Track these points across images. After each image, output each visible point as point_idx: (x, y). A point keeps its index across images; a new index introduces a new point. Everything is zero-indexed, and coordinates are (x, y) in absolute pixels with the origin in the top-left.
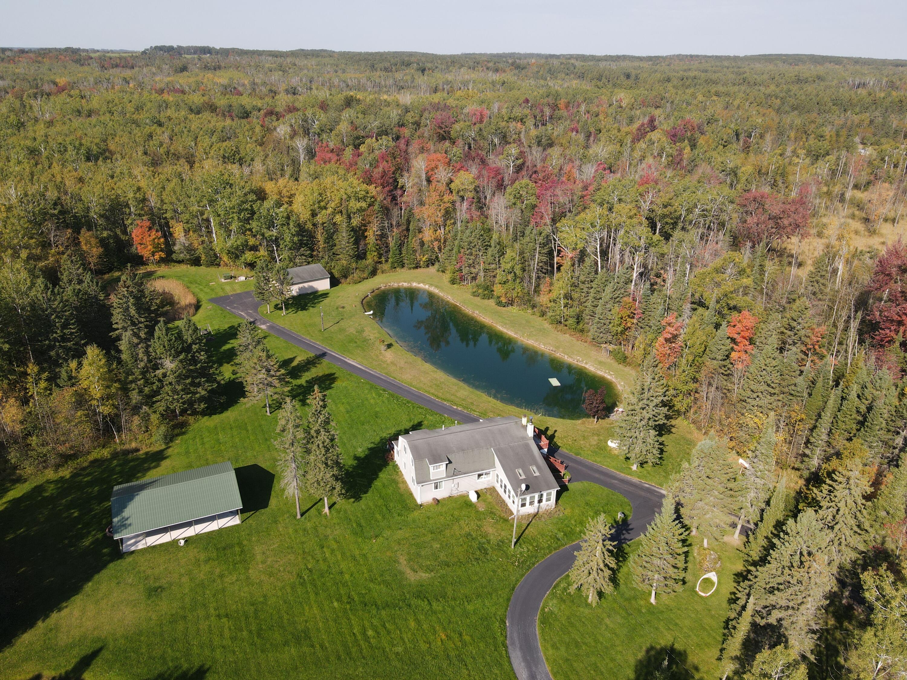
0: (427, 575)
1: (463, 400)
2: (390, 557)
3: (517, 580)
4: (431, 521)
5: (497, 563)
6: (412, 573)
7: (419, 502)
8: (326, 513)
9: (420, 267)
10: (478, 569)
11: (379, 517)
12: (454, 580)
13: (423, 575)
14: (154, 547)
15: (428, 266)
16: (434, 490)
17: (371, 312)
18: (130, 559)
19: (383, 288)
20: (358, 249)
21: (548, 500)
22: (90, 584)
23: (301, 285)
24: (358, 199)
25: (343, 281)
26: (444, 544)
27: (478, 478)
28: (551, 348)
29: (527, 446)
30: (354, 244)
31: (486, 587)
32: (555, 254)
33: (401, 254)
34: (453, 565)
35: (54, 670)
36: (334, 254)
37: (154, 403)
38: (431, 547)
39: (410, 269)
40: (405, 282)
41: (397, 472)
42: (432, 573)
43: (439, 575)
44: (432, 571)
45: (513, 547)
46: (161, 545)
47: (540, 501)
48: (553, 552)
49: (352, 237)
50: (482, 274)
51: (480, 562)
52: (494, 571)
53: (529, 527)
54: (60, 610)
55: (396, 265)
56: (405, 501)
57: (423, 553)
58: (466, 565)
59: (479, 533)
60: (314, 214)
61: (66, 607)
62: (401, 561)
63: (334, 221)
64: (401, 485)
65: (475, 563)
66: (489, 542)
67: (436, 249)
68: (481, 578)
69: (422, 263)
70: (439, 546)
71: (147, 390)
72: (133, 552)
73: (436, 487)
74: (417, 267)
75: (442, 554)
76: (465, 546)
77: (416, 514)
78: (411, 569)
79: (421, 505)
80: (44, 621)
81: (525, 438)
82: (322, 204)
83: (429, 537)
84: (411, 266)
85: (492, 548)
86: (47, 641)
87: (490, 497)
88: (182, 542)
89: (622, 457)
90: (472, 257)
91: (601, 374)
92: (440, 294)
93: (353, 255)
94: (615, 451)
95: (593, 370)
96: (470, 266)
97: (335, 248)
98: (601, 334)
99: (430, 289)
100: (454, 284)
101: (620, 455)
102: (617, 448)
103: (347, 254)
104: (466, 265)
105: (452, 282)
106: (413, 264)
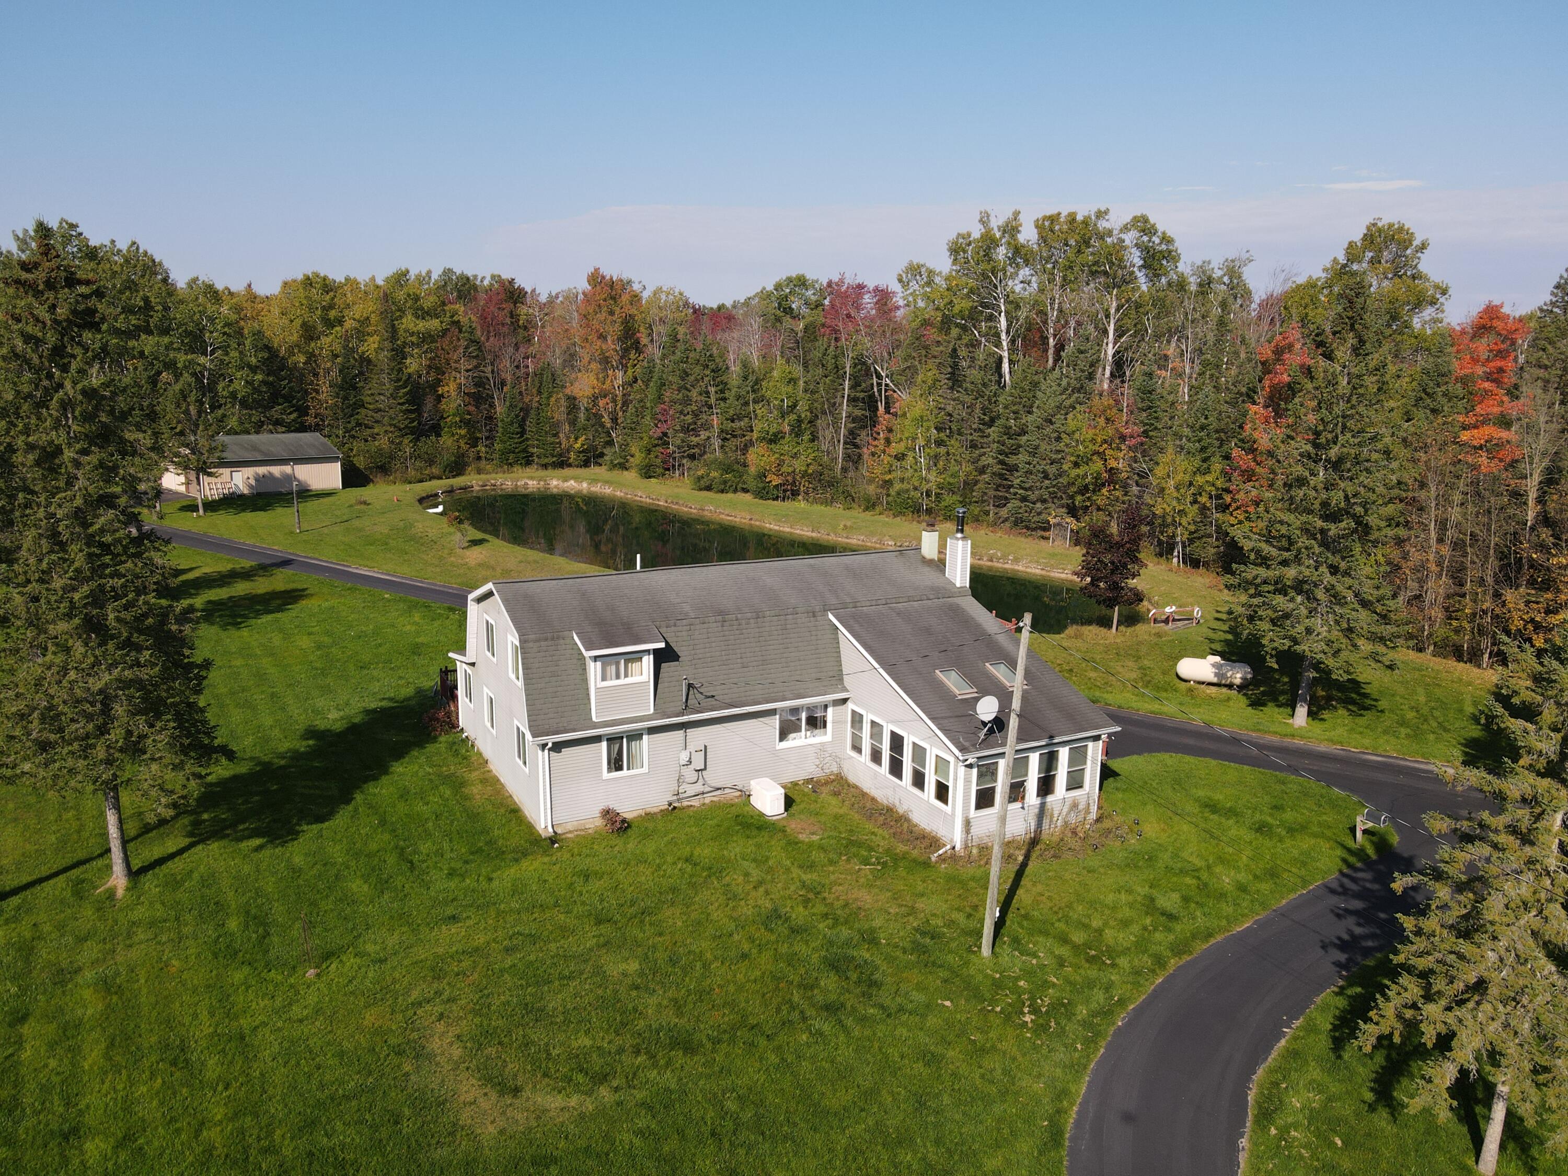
0: (574, 1101)
2: (378, 1032)
3: (1062, 1094)
4: (596, 885)
5: (932, 1021)
6: (489, 1101)
7: (543, 824)
8: (111, 894)
9: (570, 465)
10: (845, 1054)
11: (358, 887)
12: (724, 1114)
13: (554, 1102)
15: (586, 464)
16: (606, 775)
17: (440, 510)
19: (476, 488)
20: (420, 415)
21: (1075, 783)
23: (262, 470)
24: (423, 314)
25: (376, 478)
26: (661, 956)
27: (783, 736)
29: (956, 613)
30: (408, 402)
31: (903, 1140)
32: (881, 408)
33: (523, 433)
34: (716, 1041)
36: (359, 424)
38: (599, 971)
39: (545, 466)
42: (604, 1092)
43: (640, 1095)
44: (602, 1078)
45: (986, 951)
47: (1046, 786)
48: (1173, 963)
49: (404, 387)
50: (717, 443)
51: (849, 1022)
52: (932, 1060)
53: (1025, 882)
55: (511, 457)
56: (485, 831)
57: (554, 1002)
58: (782, 1038)
59: (820, 908)
60: (309, 333)
62: (435, 1045)
64: (475, 790)
65: (826, 1028)
66: (870, 939)
67: (606, 420)
68: (870, 1094)
69: (572, 455)
70: (633, 966)
73: (616, 764)
75: (653, 1001)
76: (765, 959)
77: (531, 867)
78: (488, 1080)
79: (553, 840)
81: (947, 591)
82: (333, 314)
83: (589, 937)
84: (546, 460)
85: (890, 959)
87: (834, 801)
89: (1239, 701)
90: (689, 409)
91: (1063, 576)
92: (618, 493)
93: (406, 427)
94: (1214, 689)
95: (1038, 572)
96: (686, 429)
97: (363, 411)
98: (1039, 505)
99: (593, 489)
100: (650, 477)
101: (1229, 699)
102: (1215, 680)
103: (391, 425)
104: (678, 427)
105: (647, 472)
106: (553, 456)
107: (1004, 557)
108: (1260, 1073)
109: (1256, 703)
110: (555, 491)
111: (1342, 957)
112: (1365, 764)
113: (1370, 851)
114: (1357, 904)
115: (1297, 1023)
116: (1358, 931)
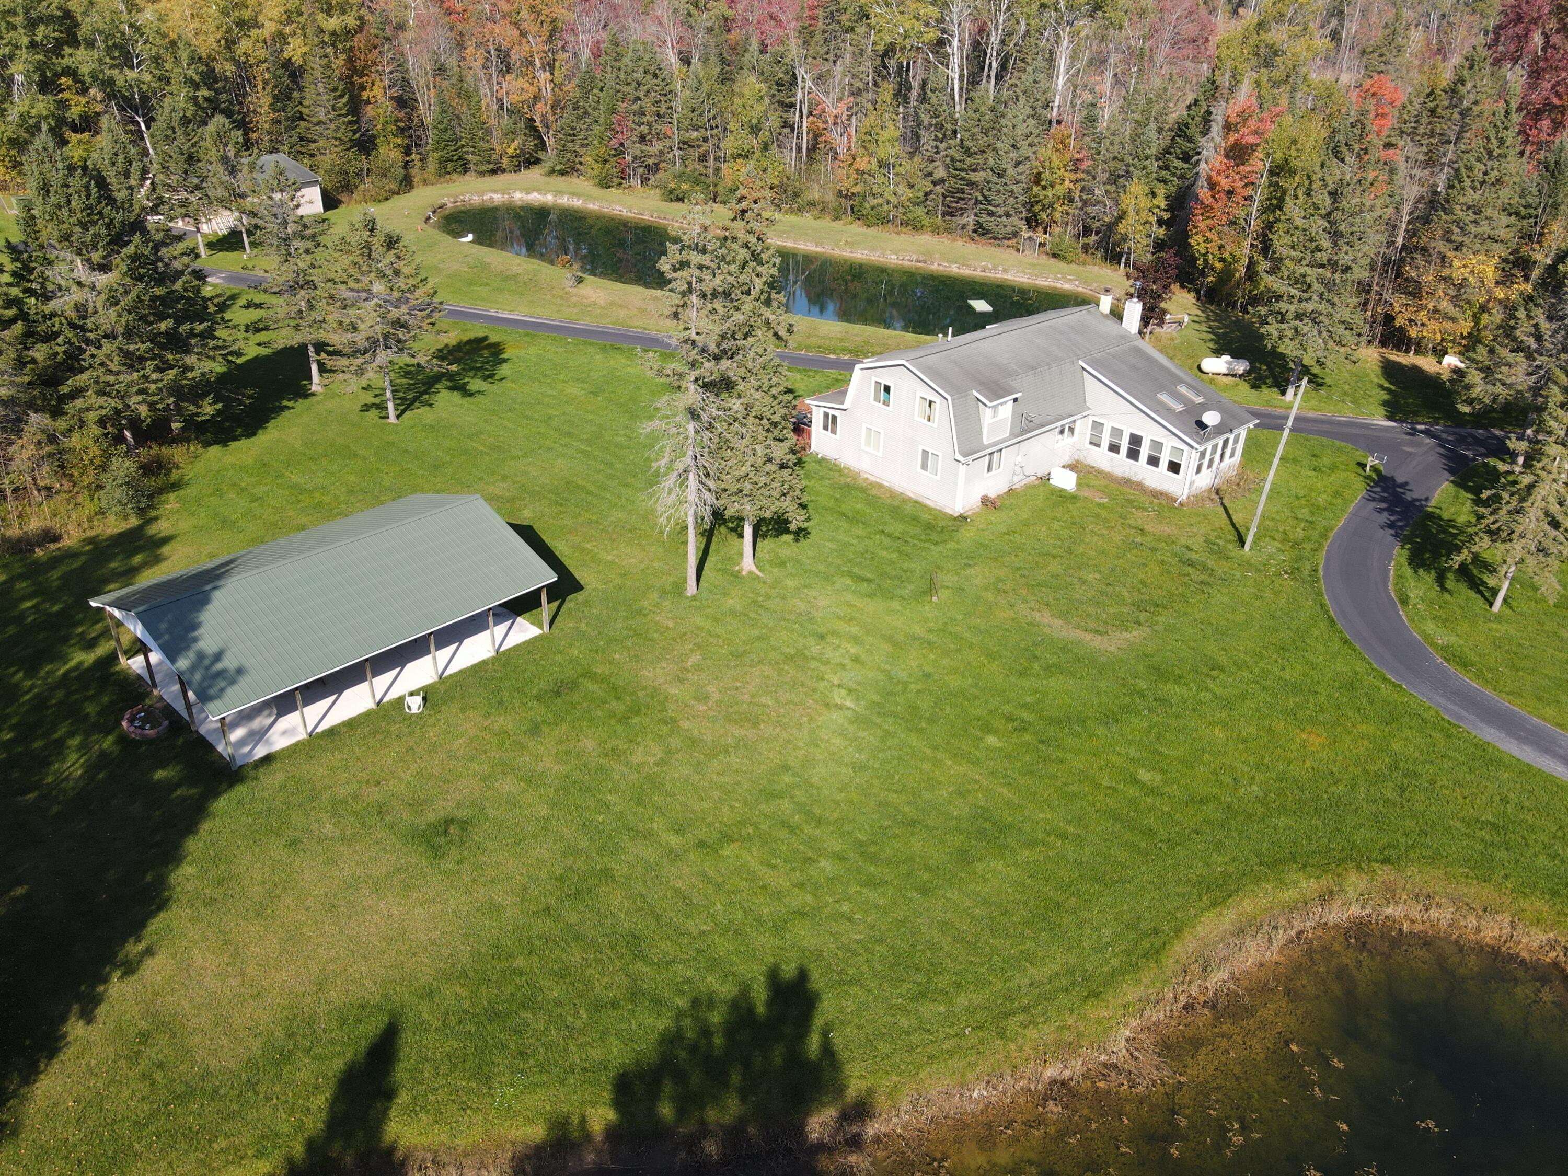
0: (1135, 633)
1: (842, 340)
2: (1013, 619)
3: (1322, 605)
4: (1024, 539)
5: (1249, 583)
6: (1098, 638)
7: (958, 508)
8: (750, 572)
9: (503, 171)
10: (1226, 601)
11: (890, 556)
12: (1200, 629)
13: (1127, 635)
14: (332, 732)
15: (518, 168)
16: (985, 475)
17: (470, 237)
18: (272, 779)
19: (450, 205)
20: (358, 126)
22: (187, 869)
25: (344, 197)
28: (915, 257)
30: (346, 114)
31: (1276, 629)
33: (457, 140)
35: (259, 1155)
36: (302, 138)
37: (64, 399)
39: (482, 174)
40: (496, 192)
41: (840, 471)
42: (1144, 628)
44: (1138, 624)
46: (351, 724)
48: (1326, 544)
49: (341, 96)
50: (677, 154)
52: (1261, 598)
53: (1231, 512)
54: (130, 968)
55: (450, 166)
59: (1151, 538)
60: (230, 40)
61: (149, 952)
63: (286, 55)
64: (875, 492)
65: (1210, 591)
66: (1189, 549)
68: (1250, 616)
69: (505, 161)
71: (39, 353)
72: (268, 759)
74: (493, 172)
77: (967, 532)
78: (1088, 631)
80: (88, 1017)
81: (1125, 337)
85: (1207, 558)
86: (159, 1076)
87: (1092, 477)
88: (415, 704)
89: (1244, 387)
90: (645, 119)
91: (1046, 283)
92: (591, 206)
93: (351, 140)
94: (1225, 379)
95: (1025, 280)
96: (643, 139)
97: (302, 124)
98: (1004, 219)
99: (559, 201)
100: (609, 187)
101: (1237, 385)
102: (1226, 372)
103: (336, 139)
104: (634, 138)
105: (605, 183)
106: (489, 163)
107: (995, 268)
108: (1391, 587)
109: (1255, 386)
110: (519, 203)
111: (1393, 532)
112: (1340, 423)
113: (1374, 476)
114: (1384, 505)
115: (1393, 564)
116: (1392, 518)
